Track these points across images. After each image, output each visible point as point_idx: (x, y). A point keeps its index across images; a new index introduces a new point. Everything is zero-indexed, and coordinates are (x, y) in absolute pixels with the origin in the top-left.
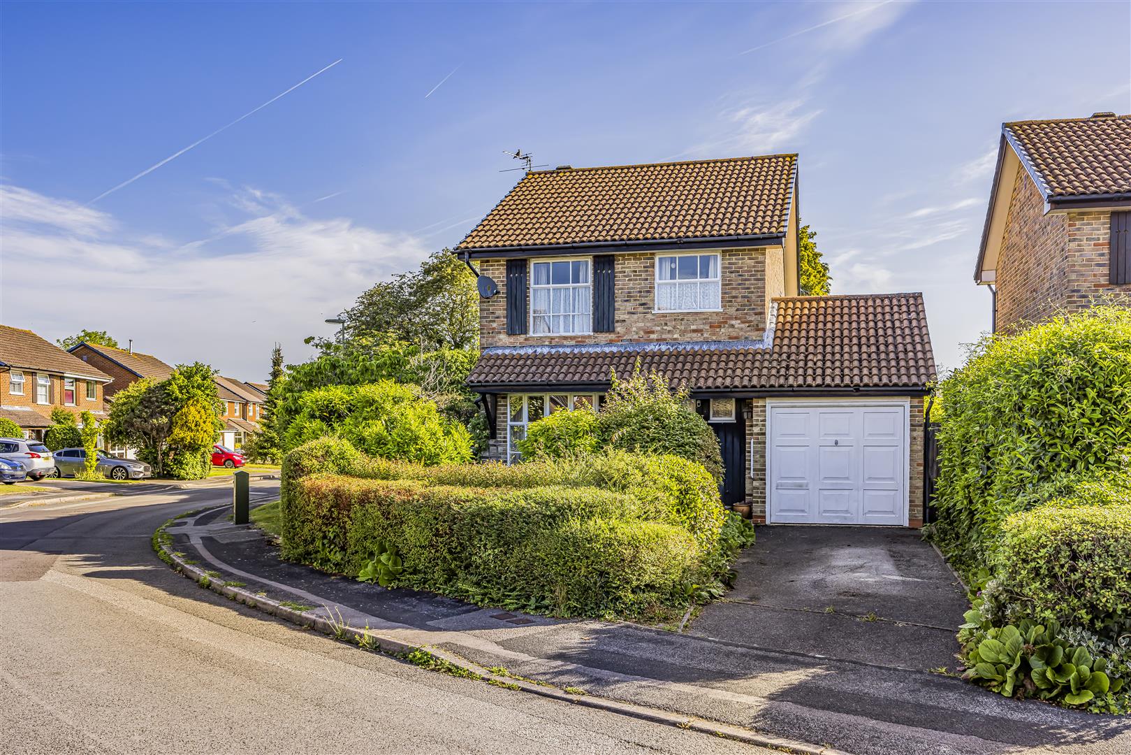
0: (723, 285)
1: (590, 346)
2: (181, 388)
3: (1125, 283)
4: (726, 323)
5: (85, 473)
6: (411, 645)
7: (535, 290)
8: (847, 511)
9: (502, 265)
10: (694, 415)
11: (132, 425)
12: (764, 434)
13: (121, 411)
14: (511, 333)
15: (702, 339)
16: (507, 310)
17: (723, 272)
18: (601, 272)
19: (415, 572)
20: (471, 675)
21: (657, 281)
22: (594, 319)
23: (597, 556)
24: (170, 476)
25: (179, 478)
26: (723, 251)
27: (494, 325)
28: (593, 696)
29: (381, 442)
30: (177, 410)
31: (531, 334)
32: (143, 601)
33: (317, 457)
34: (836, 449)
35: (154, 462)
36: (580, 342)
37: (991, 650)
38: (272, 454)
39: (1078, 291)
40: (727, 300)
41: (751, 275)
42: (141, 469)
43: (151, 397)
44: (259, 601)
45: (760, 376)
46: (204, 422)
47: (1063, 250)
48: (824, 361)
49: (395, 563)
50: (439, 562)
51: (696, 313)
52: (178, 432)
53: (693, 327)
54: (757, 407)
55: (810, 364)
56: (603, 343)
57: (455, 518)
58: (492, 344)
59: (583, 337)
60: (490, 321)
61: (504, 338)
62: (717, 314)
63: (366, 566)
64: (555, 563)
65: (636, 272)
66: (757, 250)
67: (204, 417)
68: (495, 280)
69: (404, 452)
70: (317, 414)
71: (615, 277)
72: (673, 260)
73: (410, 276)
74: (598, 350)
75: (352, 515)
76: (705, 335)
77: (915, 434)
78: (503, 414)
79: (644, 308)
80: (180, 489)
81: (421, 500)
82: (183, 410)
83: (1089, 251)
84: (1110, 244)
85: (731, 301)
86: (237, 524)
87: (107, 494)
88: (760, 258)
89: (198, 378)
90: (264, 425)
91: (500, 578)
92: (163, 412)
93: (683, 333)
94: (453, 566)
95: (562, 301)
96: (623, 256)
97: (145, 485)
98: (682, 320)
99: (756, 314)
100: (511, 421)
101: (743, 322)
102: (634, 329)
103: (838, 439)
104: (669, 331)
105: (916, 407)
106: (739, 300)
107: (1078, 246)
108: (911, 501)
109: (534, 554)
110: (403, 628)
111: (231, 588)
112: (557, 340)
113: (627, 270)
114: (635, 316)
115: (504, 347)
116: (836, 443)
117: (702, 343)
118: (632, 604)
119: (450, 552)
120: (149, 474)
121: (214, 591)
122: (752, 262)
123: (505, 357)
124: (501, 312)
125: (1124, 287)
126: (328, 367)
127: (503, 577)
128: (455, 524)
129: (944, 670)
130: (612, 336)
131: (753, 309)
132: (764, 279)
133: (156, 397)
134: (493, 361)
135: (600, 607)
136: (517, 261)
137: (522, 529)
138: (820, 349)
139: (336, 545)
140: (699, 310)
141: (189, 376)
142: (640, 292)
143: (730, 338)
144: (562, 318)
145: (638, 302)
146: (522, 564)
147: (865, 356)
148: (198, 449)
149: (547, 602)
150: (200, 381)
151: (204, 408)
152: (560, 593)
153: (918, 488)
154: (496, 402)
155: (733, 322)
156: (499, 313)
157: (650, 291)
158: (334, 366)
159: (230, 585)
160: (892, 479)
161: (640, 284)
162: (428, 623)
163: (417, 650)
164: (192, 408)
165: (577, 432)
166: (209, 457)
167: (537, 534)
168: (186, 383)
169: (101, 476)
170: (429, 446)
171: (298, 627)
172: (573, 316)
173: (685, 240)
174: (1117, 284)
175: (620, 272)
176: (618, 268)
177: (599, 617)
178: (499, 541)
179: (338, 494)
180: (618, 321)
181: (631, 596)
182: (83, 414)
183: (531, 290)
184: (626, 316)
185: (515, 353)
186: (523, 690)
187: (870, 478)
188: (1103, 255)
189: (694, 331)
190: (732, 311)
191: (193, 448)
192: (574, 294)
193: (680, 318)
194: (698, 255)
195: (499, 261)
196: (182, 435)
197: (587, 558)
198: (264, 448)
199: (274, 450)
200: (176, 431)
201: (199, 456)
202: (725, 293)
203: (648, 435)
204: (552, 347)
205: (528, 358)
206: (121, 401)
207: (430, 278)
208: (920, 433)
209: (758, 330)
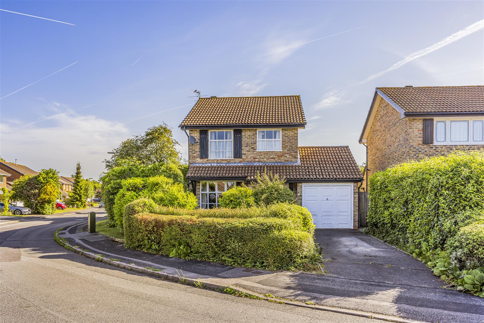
0: (282, 141)
1: (233, 163)
2: (44, 178)
3: (428, 144)
4: (284, 155)
5: (3, 213)
6: (223, 286)
7: (211, 142)
8: (331, 224)
9: (198, 132)
10: (288, 189)
11: (23, 193)
12: (301, 196)
13: (17, 187)
14: (202, 157)
15: (275, 161)
16: (200, 149)
17: (282, 137)
18: (237, 135)
19: (198, 252)
20: (257, 298)
21: (258, 139)
22: (234, 153)
23: (287, 245)
24: (39, 213)
25: (43, 214)
26: (282, 129)
27: (195, 155)
28: (319, 305)
29: (162, 200)
30: (42, 187)
31: (209, 158)
32: (77, 269)
33: (141, 206)
34: (327, 201)
35: (31, 208)
36: (229, 162)
37: (469, 279)
38: (77, 204)
39: (413, 146)
40: (284, 147)
41: (293, 138)
42: (27, 211)
43: (31, 182)
44: (133, 267)
45: (299, 175)
46: (54, 192)
47: (406, 132)
48: (321, 170)
49: (187, 249)
50: (210, 249)
51: (273, 152)
52: (43, 196)
53: (271, 157)
54: (299, 186)
55: (317, 171)
56: (237, 162)
57: (218, 231)
58: (194, 162)
59: (229, 160)
60: (193, 153)
61: (199, 160)
62: (280, 152)
63: (173, 250)
64: (269, 249)
65: (250, 136)
66: (295, 129)
67: (53, 190)
68: (195, 138)
69: (172, 204)
70: (131, 189)
71: (242, 137)
72: (263, 132)
73: (140, 136)
74: (236, 165)
75: (165, 230)
76: (276, 160)
77: (355, 196)
78: (198, 189)
79: (253, 150)
80: (45, 218)
81: (201, 224)
82: (45, 187)
83: (416, 132)
84: (423, 130)
85: (285, 148)
86: (90, 233)
87: (17, 221)
88: (296, 132)
89: (51, 175)
90: (73, 193)
91: (241, 255)
92: (36, 188)
93: (268, 159)
94: (216, 250)
95: (221, 146)
96: (245, 130)
97: (31, 217)
98: (267, 154)
99: (294, 152)
100: (202, 191)
101: (290, 155)
102: (249, 157)
103: (328, 197)
104: (262, 158)
105: (355, 186)
106: (288, 147)
107: (413, 130)
108: (354, 220)
109: (258, 245)
110: (211, 277)
111: (115, 262)
112: (219, 161)
113: (246, 135)
114: (250, 152)
115: (199, 163)
116: (327, 199)
117: (275, 163)
118: (300, 264)
119: (216, 244)
120: (30, 212)
121: (105, 263)
122: (293, 133)
123: (200, 167)
124: (198, 150)
125: (428, 145)
126: (128, 170)
127: (242, 255)
128: (218, 233)
129: (446, 287)
130: (241, 160)
131: (294, 150)
132: (297, 140)
133: (33, 182)
134: (195, 168)
135: (288, 265)
136: (204, 131)
137: (253, 235)
138: (318, 165)
139: (155, 242)
140: (273, 151)
141: (47, 174)
142: (252, 143)
143: (285, 161)
144: (221, 153)
145: (251, 147)
146: (252, 249)
147: (335, 168)
148: (50, 202)
149: (265, 264)
150: (52, 176)
151: (53, 186)
152: (271, 260)
153: (356, 215)
154: (196, 184)
155: (286, 155)
156: (196, 150)
157: (255, 143)
158: (130, 170)
159: (114, 260)
160: (347, 212)
161: (252, 140)
162: (219, 275)
163: (227, 287)
164: (48, 186)
165: (246, 196)
166: (55, 206)
167: (259, 237)
168: (46, 176)
169: (11, 214)
170: (182, 201)
171: (160, 279)
172: (226, 152)
173: (269, 124)
174: (425, 144)
175: (244, 136)
176: (243, 134)
177: (288, 270)
178: (241, 240)
179: (157, 222)
180: (243, 154)
181: (300, 261)
182: (3, 189)
183: (209, 142)
184: (246, 152)
185: (204, 166)
186: (286, 304)
187: (339, 212)
188: (421, 134)
189: (272, 158)
190: (286, 151)
191: (49, 202)
192: (226, 144)
193: (267, 153)
194: (273, 130)
195: (197, 130)
196: (44, 197)
197: (283, 246)
198: (73, 202)
199: (78, 202)
200: (42, 195)
201: (51, 205)
202: (283, 144)
203: (274, 197)
204: (218, 163)
205: (209, 167)
206: (17, 184)
207: (148, 137)
208: (357, 196)
209: (295, 158)
